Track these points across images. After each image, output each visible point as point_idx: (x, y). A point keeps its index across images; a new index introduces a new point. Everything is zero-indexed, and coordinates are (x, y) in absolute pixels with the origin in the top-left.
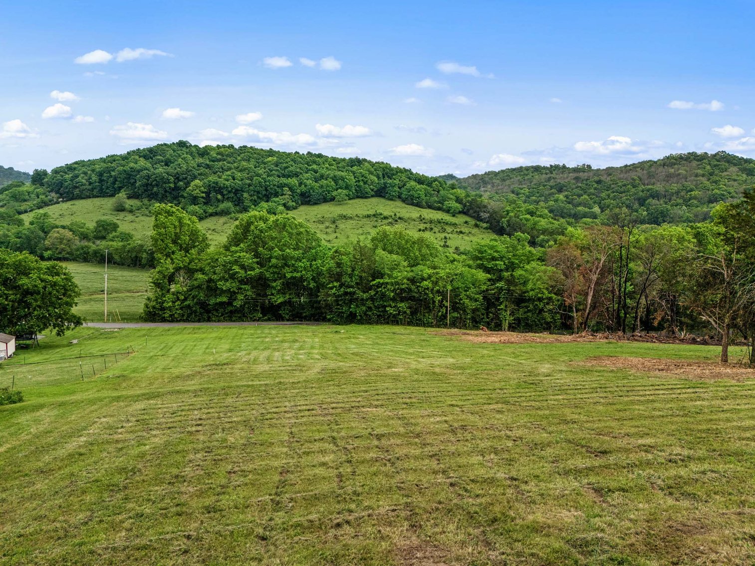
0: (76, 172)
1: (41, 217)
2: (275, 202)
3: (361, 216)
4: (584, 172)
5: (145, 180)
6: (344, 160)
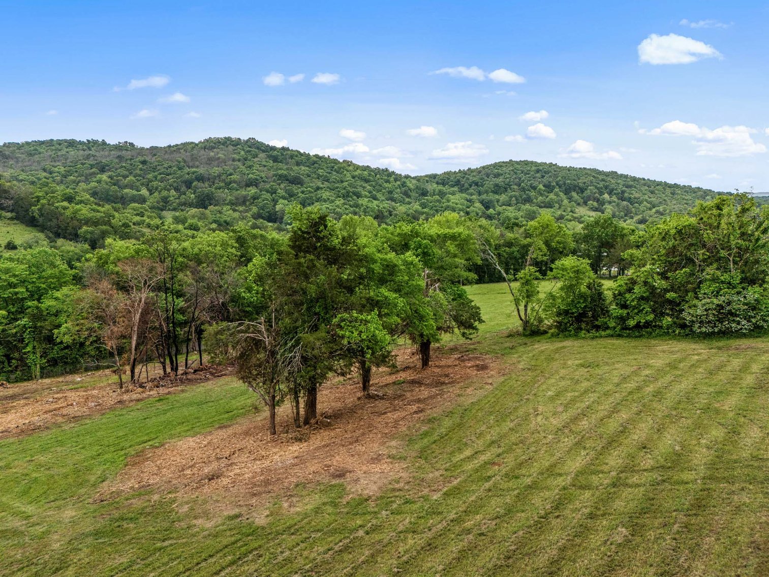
4: (126, 150)
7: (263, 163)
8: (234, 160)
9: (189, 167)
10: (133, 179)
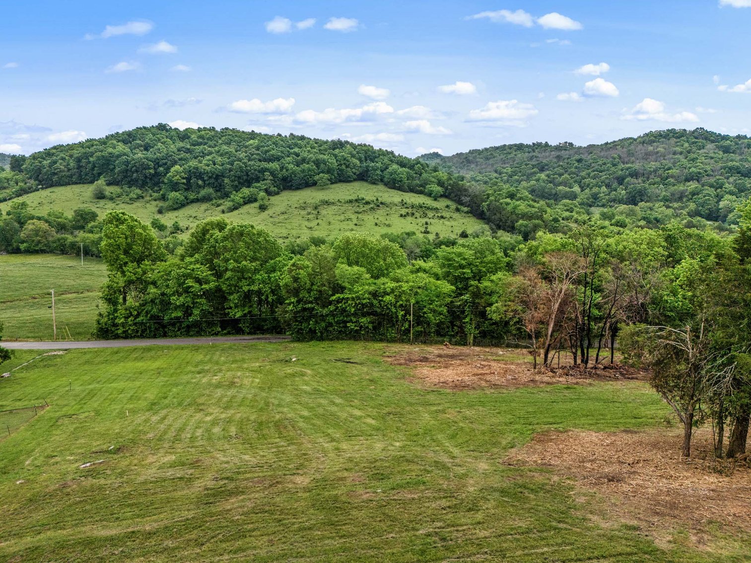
0: (55, 158)
1: (18, 206)
2: (256, 187)
3: (343, 201)
4: (565, 150)
5: (124, 166)
6: (327, 142)
7: (710, 155)
8: (675, 153)
9: (624, 164)
10: (568, 176)
